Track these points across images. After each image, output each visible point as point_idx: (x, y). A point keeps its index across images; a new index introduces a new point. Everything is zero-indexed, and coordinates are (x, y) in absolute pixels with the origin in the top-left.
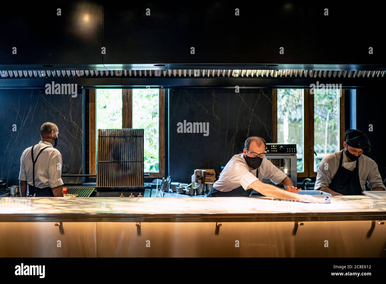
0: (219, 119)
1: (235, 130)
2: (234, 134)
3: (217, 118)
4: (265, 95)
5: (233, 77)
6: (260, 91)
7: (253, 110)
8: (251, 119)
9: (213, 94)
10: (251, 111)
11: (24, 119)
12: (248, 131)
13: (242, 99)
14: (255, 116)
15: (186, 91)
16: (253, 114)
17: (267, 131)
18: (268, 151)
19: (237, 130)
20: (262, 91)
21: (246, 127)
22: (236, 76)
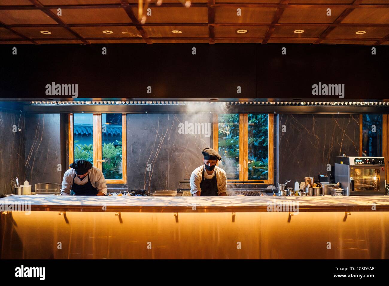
0: (318, 137)
1: (331, 147)
2: (330, 150)
3: (317, 137)
4: (354, 119)
5: (331, 105)
6: (350, 116)
7: (345, 131)
8: (343, 138)
9: (313, 119)
10: (343, 132)
11: (163, 138)
12: (340, 147)
13: (336, 122)
14: (346, 135)
15: (292, 116)
16: (344, 134)
17: (356, 147)
18: (363, 163)
19: (332, 147)
20: (352, 117)
21: (339, 145)
22: (334, 105)
